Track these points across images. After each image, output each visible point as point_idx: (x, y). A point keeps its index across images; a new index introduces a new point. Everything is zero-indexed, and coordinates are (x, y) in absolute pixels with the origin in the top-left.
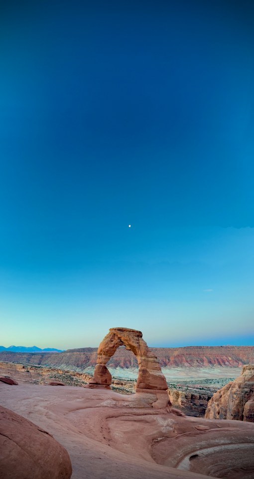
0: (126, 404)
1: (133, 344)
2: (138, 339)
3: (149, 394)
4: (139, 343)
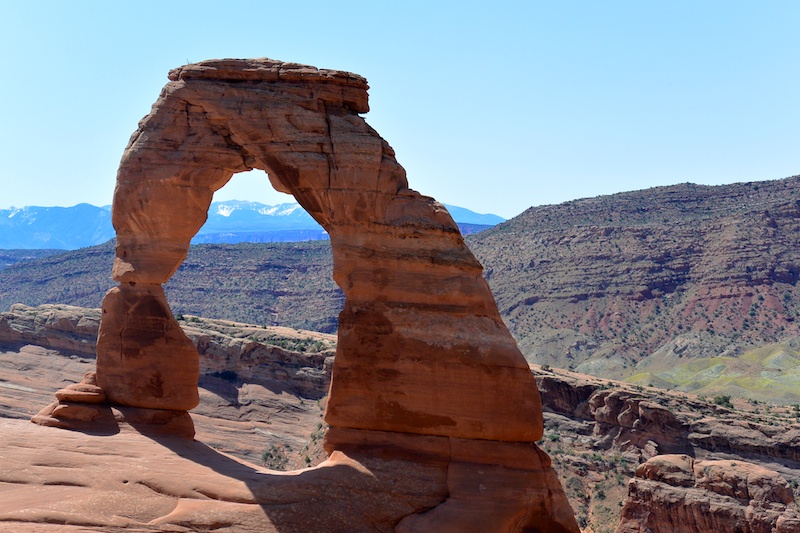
1: (291, 159)
2: (320, 123)
3: (393, 463)
4: (327, 148)
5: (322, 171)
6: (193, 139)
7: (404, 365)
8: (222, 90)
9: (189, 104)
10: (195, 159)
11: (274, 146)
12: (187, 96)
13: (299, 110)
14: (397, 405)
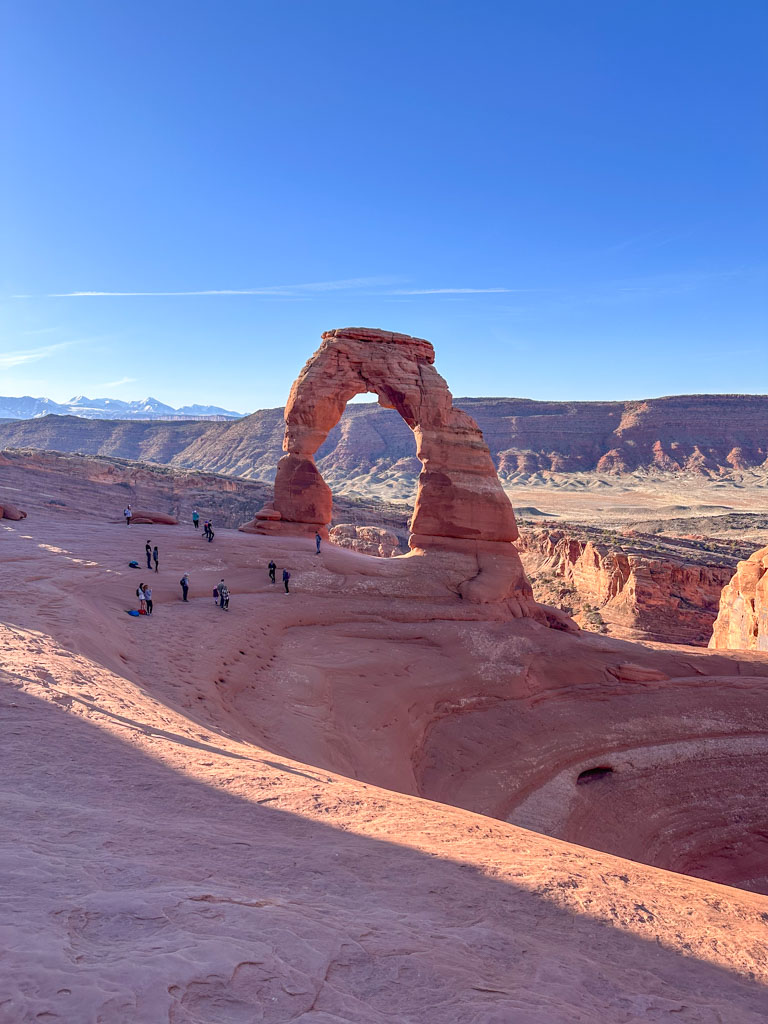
0: (370, 583)
1: (400, 387)
2: (416, 369)
3: (451, 554)
4: (420, 383)
5: (417, 396)
6: (341, 373)
7: (457, 503)
8: (361, 346)
9: (339, 352)
10: (343, 385)
11: (390, 380)
12: (339, 347)
13: (405, 360)
14: (452, 524)
